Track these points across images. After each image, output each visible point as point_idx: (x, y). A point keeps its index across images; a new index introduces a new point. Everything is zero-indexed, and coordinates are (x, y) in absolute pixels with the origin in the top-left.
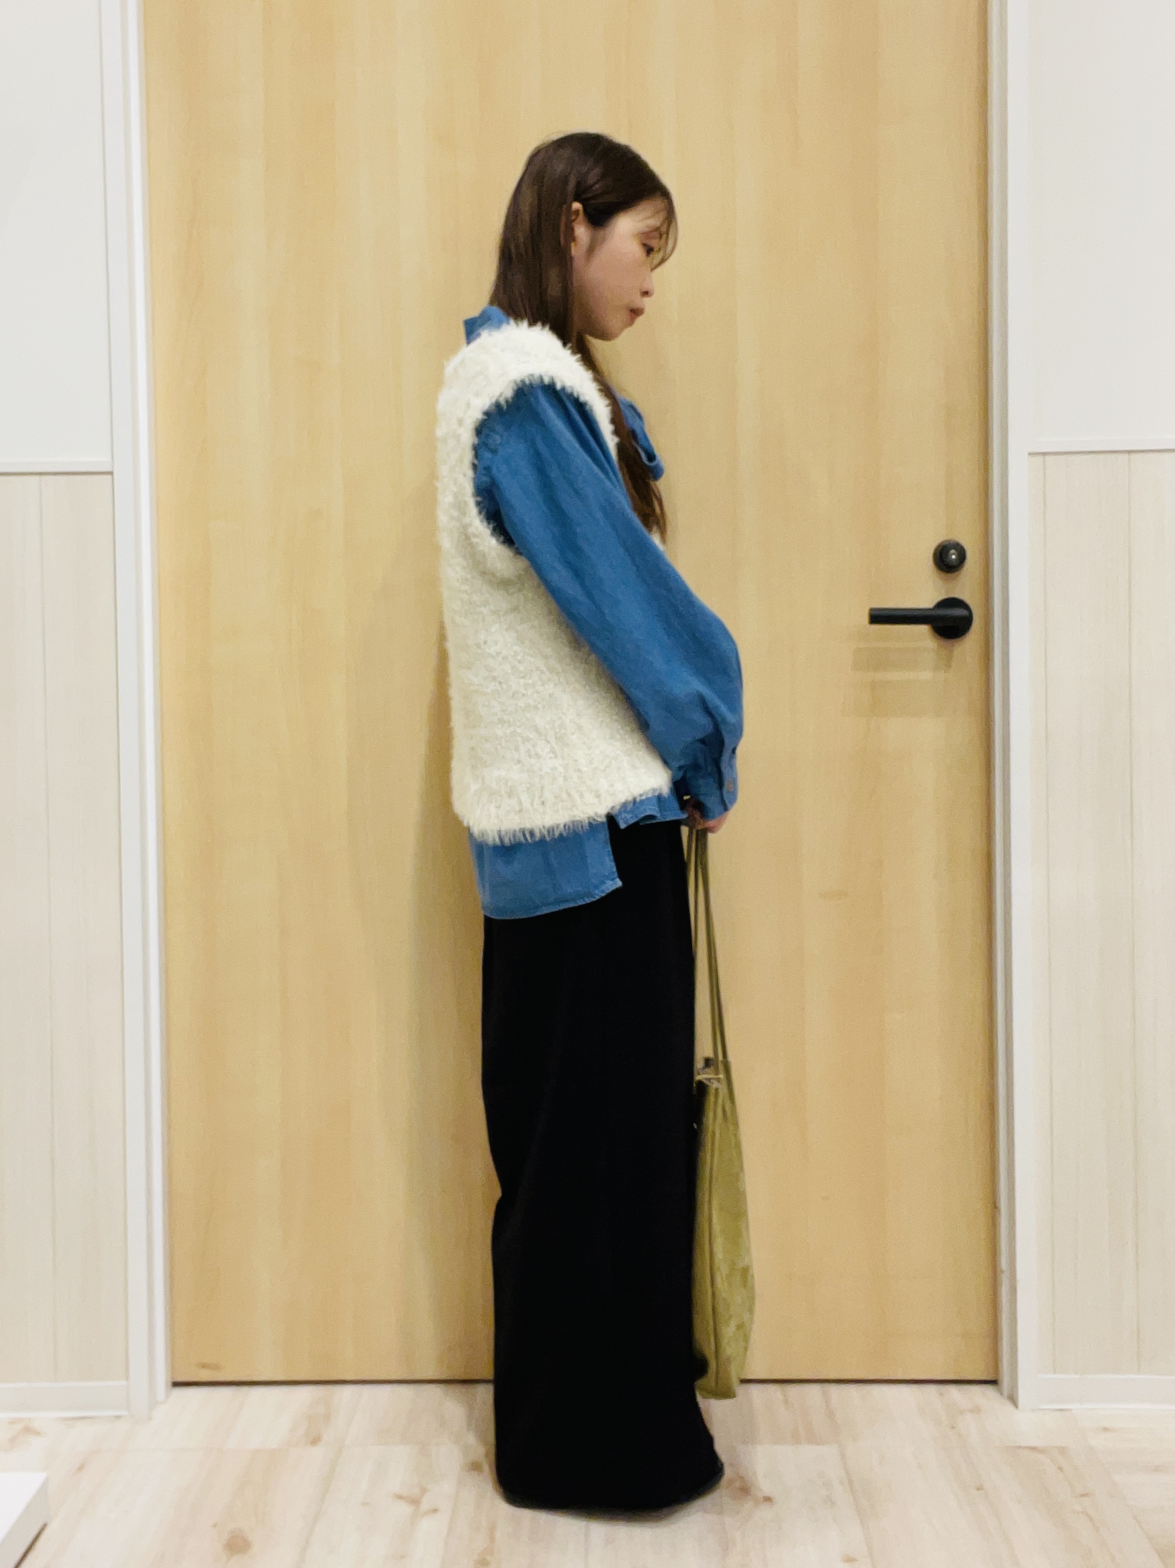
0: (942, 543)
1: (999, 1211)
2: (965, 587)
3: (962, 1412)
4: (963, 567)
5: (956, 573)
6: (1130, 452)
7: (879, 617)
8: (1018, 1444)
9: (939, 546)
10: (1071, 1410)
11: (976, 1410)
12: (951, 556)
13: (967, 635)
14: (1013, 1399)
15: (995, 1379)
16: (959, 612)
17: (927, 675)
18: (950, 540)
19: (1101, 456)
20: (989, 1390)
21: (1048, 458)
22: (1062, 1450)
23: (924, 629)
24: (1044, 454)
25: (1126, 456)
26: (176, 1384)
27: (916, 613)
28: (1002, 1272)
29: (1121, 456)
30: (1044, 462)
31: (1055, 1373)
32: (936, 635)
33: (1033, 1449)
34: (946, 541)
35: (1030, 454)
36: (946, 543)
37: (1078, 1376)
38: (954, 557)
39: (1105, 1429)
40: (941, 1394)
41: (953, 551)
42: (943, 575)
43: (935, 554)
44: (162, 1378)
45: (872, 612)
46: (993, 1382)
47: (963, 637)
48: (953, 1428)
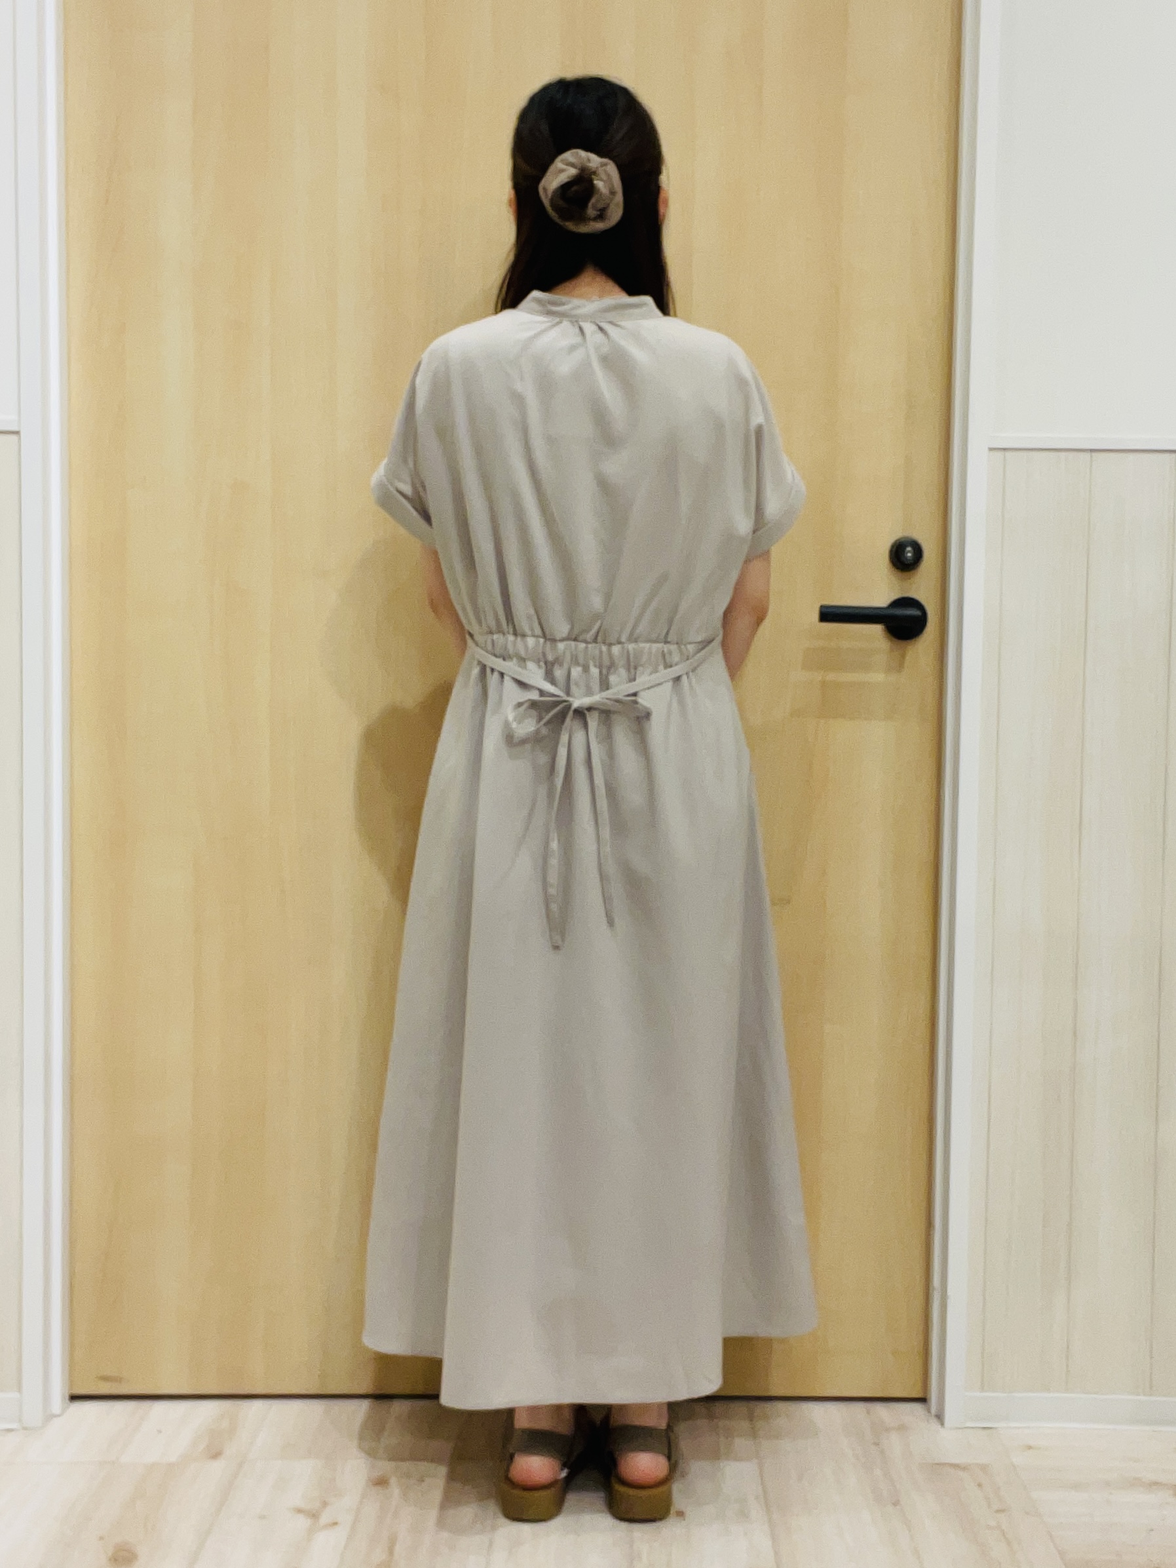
0: (898, 540)
1: (934, 1227)
2: (921, 587)
3: (888, 1430)
4: (918, 566)
5: (913, 572)
6: (1092, 451)
7: (829, 615)
8: (943, 1461)
9: (896, 541)
10: (996, 1428)
11: (902, 1428)
12: (907, 553)
13: (921, 636)
14: (940, 1417)
15: (923, 1397)
16: (915, 612)
17: (878, 677)
18: (907, 537)
19: (1063, 455)
20: (917, 1407)
21: (1009, 454)
22: (984, 1468)
23: (877, 629)
24: (1005, 449)
25: (1087, 455)
26: (74, 1398)
27: (867, 612)
28: (934, 1288)
29: (1082, 455)
30: (1005, 460)
31: (982, 1389)
32: (889, 635)
33: (956, 1466)
34: (902, 538)
35: (991, 449)
36: (903, 540)
37: (1005, 1395)
38: (909, 555)
39: (1030, 1448)
40: (868, 1413)
41: (909, 549)
42: (900, 574)
43: (891, 551)
44: (58, 1390)
45: (823, 610)
46: (923, 1400)
47: (917, 639)
48: (877, 1444)
